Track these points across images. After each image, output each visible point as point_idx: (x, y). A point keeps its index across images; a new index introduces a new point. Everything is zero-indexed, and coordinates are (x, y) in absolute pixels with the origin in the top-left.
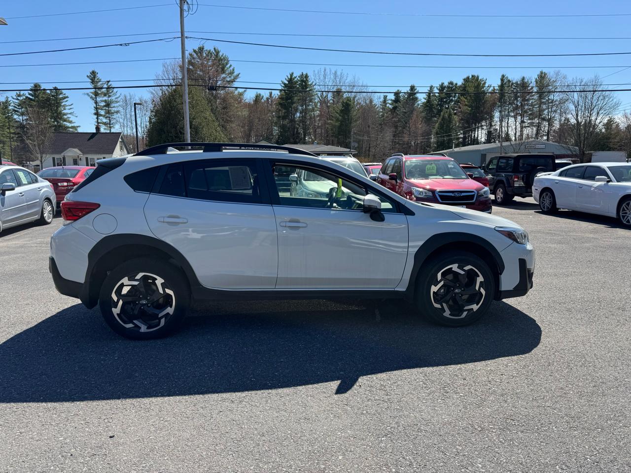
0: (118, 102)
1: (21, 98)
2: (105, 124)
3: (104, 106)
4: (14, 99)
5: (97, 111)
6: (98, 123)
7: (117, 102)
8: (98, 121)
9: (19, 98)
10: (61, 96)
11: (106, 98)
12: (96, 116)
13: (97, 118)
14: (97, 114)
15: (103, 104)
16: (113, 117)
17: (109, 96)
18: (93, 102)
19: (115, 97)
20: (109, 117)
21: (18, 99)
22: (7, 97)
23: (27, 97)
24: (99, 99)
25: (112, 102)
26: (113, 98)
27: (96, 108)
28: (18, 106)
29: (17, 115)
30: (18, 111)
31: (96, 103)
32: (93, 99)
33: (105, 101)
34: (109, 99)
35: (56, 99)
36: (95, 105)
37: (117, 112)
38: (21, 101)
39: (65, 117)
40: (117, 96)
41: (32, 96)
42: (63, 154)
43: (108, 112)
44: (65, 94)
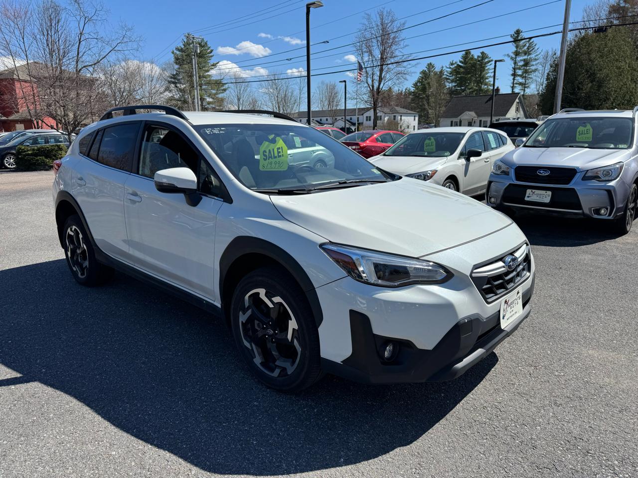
0: (538, 60)
1: (454, 66)
2: (520, 84)
3: (523, 65)
4: (447, 68)
5: (515, 71)
6: (513, 84)
7: (536, 60)
8: (514, 82)
9: (452, 67)
10: (486, 60)
11: (525, 57)
12: (512, 77)
13: (514, 79)
14: (514, 75)
15: (522, 63)
16: (530, 76)
17: (530, 54)
18: (513, 62)
19: (535, 54)
20: (526, 77)
21: (450, 68)
22: (442, 67)
23: (458, 65)
24: (518, 59)
25: (531, 60)
26: (533, 56)
27: (514, 69)
28: (450, 74)
29: (448, 82)
30: (449, 79)
31: (515, 63)
32: (513, 60)
33: (524, 60)
34: (529, 57)
35: (482, 63)
36: (513, 66)
37: (535, 70)
38: (453, 69)
39: (487, 80)
40: (538, 53)
41: (462, 63)
42: (459, 118)
43: (526, 72)
44: (490, 58)
